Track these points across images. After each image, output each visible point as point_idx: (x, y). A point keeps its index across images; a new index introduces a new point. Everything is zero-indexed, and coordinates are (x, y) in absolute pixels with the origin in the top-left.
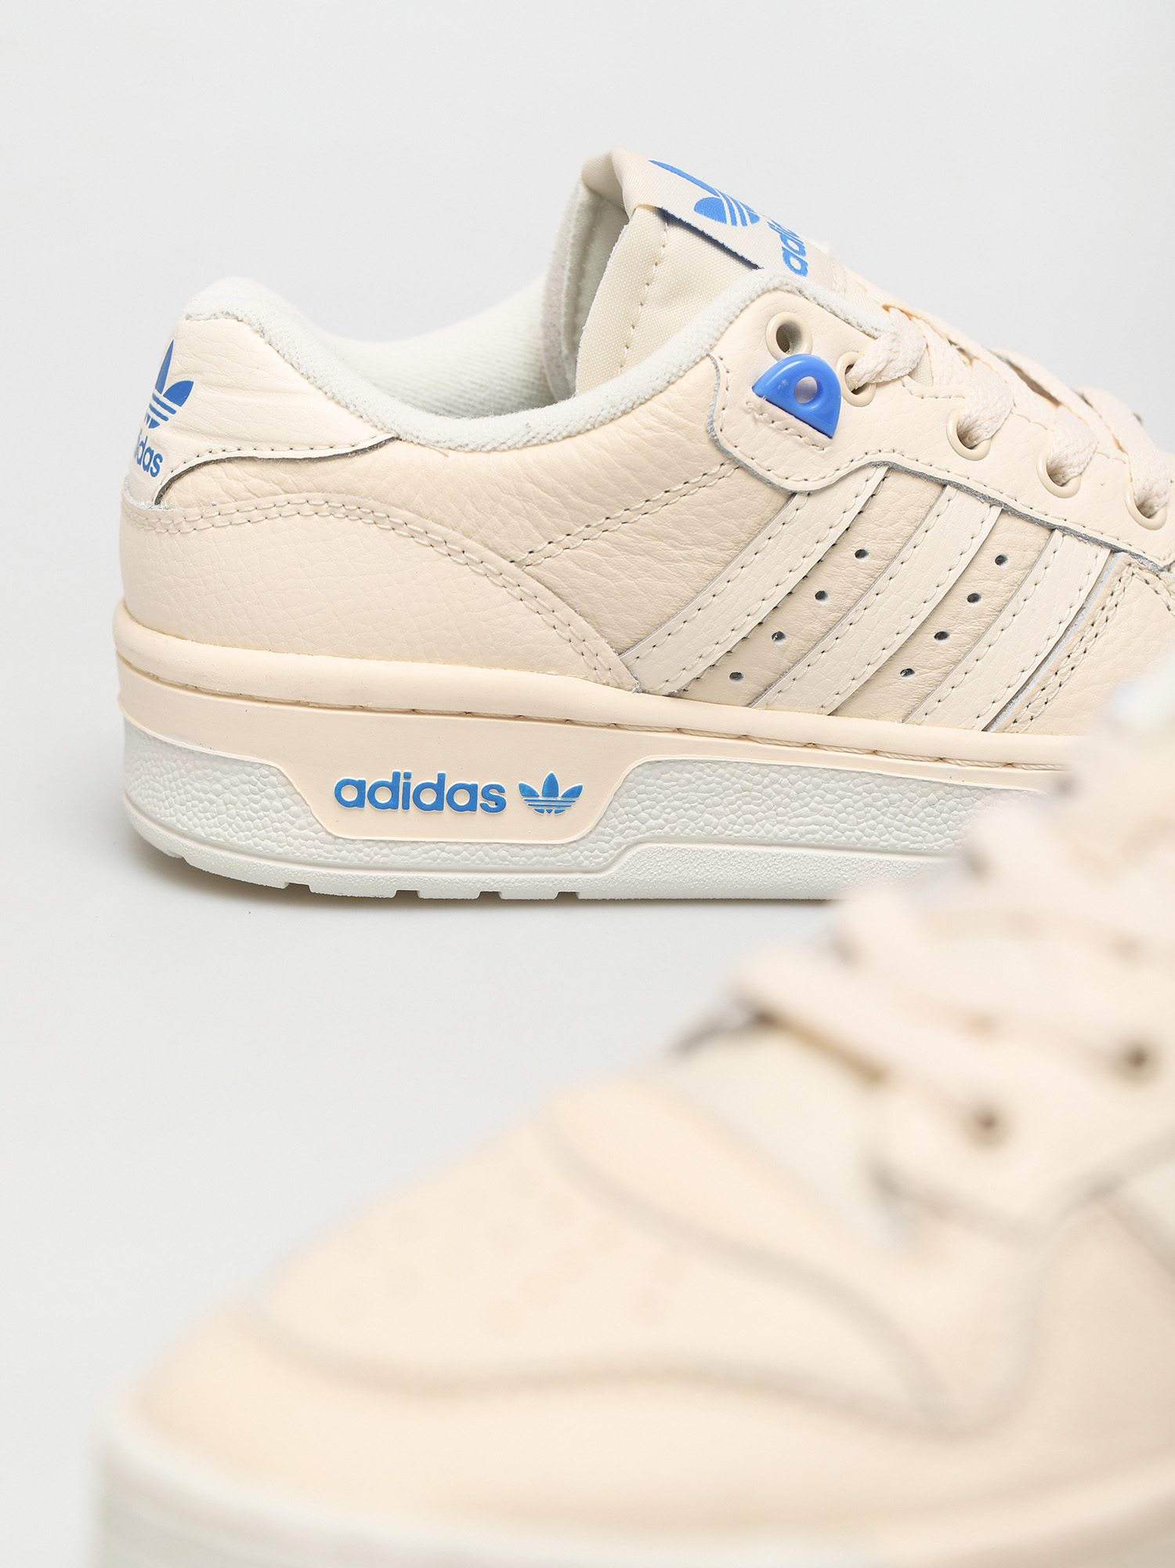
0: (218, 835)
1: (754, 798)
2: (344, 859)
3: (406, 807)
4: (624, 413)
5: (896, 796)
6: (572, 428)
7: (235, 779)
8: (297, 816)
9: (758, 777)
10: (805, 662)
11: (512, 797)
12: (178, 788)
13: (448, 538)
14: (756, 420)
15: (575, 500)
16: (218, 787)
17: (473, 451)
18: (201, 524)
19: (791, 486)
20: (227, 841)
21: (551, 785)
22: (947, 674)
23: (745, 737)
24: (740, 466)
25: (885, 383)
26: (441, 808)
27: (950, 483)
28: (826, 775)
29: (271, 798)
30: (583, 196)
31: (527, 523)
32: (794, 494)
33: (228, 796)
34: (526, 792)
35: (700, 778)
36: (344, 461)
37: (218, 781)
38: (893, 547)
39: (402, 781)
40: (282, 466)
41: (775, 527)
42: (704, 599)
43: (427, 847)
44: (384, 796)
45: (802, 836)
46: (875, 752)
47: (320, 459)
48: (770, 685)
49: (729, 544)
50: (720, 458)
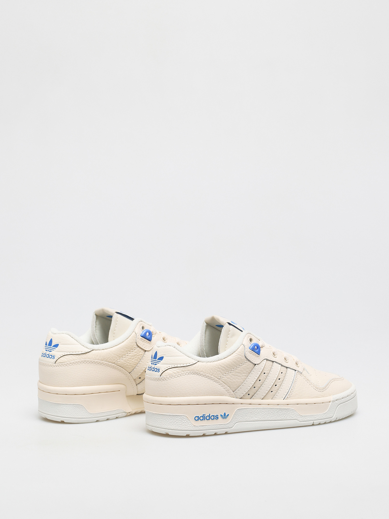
0: (176, 428)
1: (252, 414)
2: (196, 429)
3: (205, 420)
4: (232, 354)
5: (272, 411)
6: (225, 357)
7: (178, 418)
8: (189, 423)
9: (253, 410)
10: (258, 391)
11: (219, 417)
12: (167, 421)
13: (209, 376)
14: (250, 353)
15: (227, 368)
16: (175, 420)
17: (210, 362)
18: (170, 378)
19: (255, 363)
20: (177, 429)
21: (225, 414)
22: (277, 391)
23: (250, 404)
24: (249, 361)
25: (263, 347)
26: (210, 419)
27: (274, 361)
28: (262, 409)
29: (184, 421)
30: (205, 324)
31: (220, 373)
32: (256, 364)
33: (177, 421)
34: (221, 415)
35: (245, 411)
36: (192, 366)
37: (175, 419)
38: (268, 372)
39: (204, 416)
40: (182, 367)
41: (254, 370)
42: (245, 382)
43: (208, 426)
44: (201, 418)
45: (259, 419)
46: (268, 405)
47: (188, 366)
48: (253, 395)
49: (248, 373)
50: (246, 360)
